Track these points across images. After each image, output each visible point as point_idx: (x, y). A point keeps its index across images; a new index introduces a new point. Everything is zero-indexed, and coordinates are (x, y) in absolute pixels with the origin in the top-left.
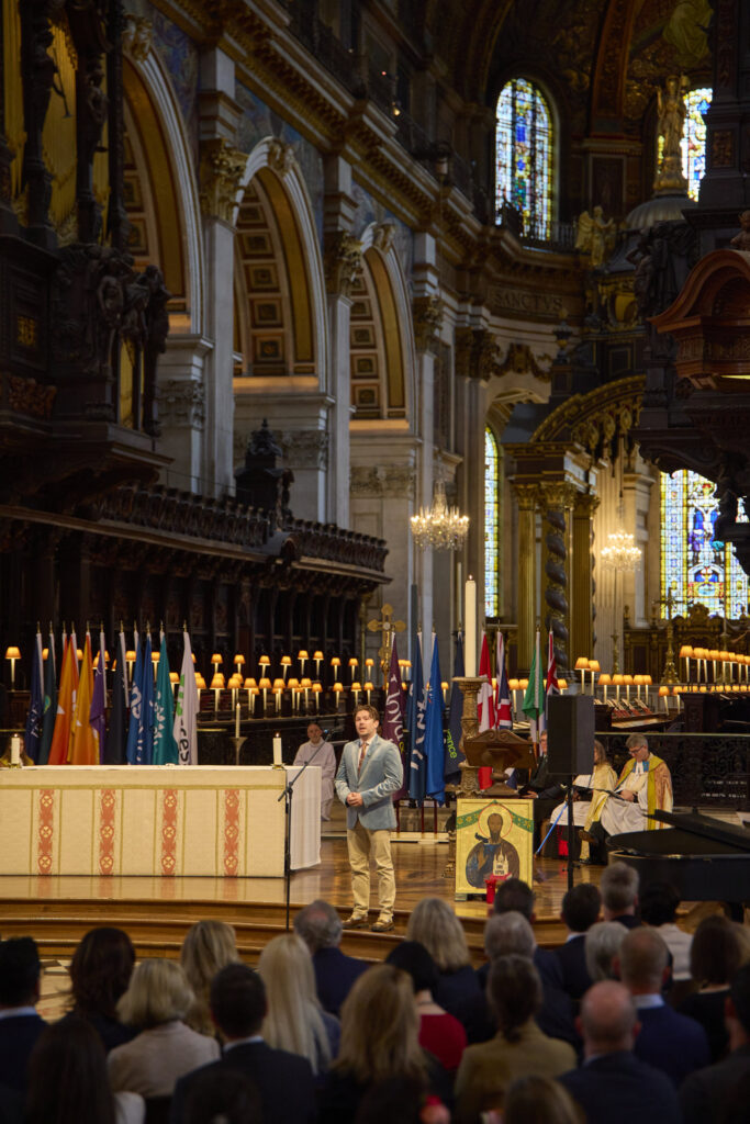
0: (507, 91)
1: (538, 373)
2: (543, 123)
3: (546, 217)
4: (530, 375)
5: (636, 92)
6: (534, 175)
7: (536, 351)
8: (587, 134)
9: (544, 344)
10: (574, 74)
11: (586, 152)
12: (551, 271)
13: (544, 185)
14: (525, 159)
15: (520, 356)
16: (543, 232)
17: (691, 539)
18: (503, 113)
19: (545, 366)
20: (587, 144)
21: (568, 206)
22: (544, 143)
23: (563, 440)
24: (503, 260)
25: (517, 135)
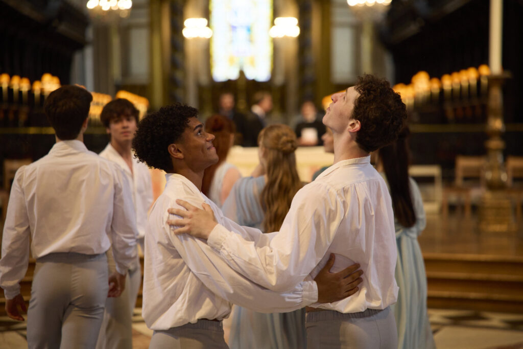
17: (233, 27)
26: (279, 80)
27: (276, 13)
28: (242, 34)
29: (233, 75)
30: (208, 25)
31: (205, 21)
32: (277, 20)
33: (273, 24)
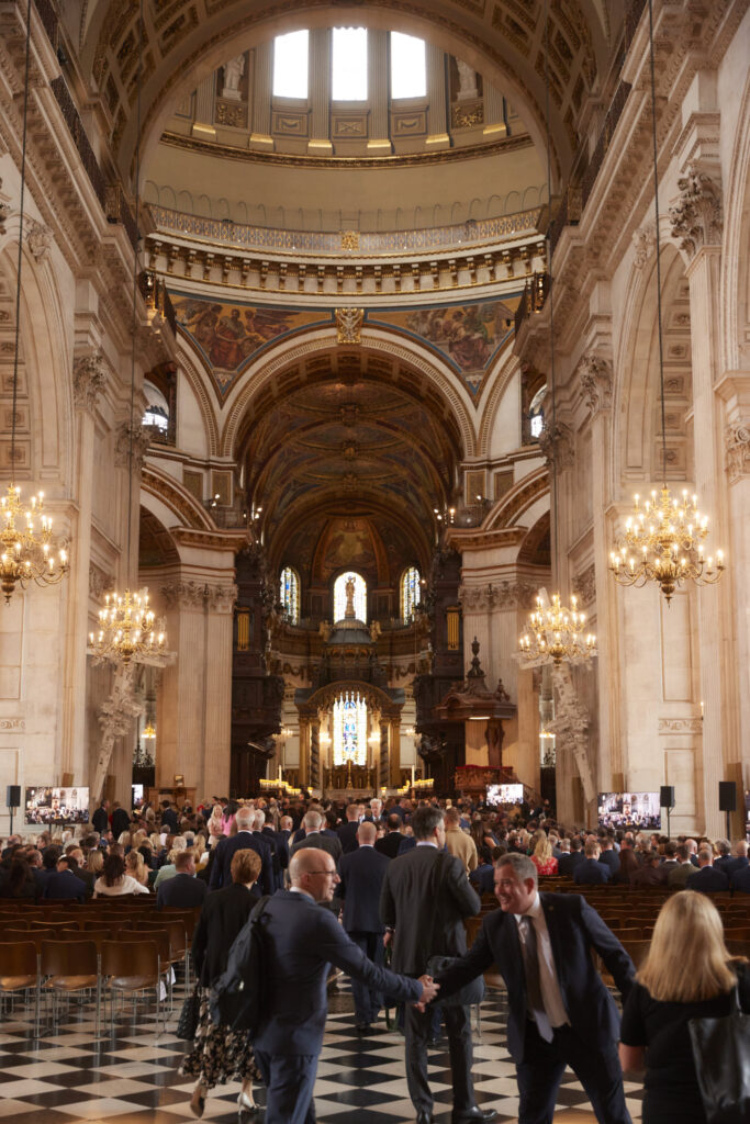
0: (283, 572)
1: (293, 673)
2: (295, 583)
3: (296, 616)
4: (290, 675)
5: (325, 573)
6: (292, 601)
7: (293, 665)
8: (309, 587)
9: (296, 662)
10: (305, 566)
11: (309, 593)
12: (299, 637)
13: (295, 605)
14: (289, 596)
15: (287, 668)
16: (294, 622)
17: (344, 735)
18: (282, 579)
19: (295, 671)
20: (311, 590)
21: (304, 612)
22: (295, 588)
23: (317, 703)
24: (286, 635)
25: (286, 588)
26: (372, 767)
27: (370, 728)
28: (350, 740)
29: (345, 763)
30: (331, 736)
31: (327, 734)
32: (372, 734)
33: (368, 734)
